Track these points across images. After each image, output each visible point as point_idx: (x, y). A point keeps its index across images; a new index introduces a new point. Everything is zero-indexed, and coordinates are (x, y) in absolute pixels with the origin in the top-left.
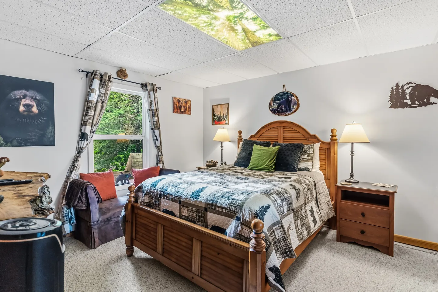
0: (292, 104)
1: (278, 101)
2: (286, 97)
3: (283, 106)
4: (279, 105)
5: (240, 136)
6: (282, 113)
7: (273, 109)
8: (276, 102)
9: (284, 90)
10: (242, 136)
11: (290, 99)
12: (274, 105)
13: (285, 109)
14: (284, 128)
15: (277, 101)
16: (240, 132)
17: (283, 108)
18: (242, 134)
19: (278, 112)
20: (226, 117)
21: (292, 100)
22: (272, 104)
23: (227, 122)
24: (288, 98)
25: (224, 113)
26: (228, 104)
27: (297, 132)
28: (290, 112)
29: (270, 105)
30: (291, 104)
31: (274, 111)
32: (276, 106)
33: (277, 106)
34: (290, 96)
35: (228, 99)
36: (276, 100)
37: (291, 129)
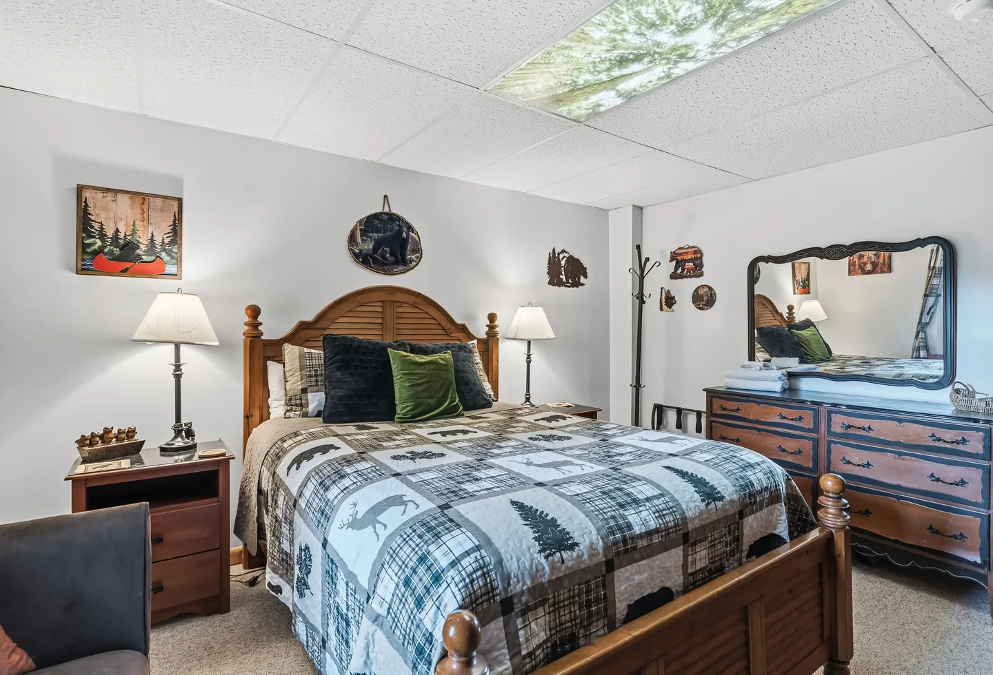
0: (409, 249)
1: (375, 234)
2: (396, 228)
3: (388, 249)
4: (378, 244)
5: (254, 325)
6: (386, 268)
7: (361, 251)
8: (371, 234)
9: (386, 210)
10: (261, 324)
11: (404, 234)
12: (363, 240)
13: (393, 258)
14: (399, 304)
15: (372, 232)
16: (255, 312)
17: (388, 255)
18: (260, 319)
19: (375, 261)
20: (164, 250)
21: (410, 240)
22: (359, 239)
23: (170, 269)
24: (400, 232)
25: (161, 233)
26: (180, 200)
27: (429, 317)
28: (404, 267)
29: (352, 239)
30: (407, 248)
31: (365, 260)
32: (369, 246)
33: (371, 247)
34: (405, 229)
35: (179, 183)
36: (370, 230)
37: (417, 310)
